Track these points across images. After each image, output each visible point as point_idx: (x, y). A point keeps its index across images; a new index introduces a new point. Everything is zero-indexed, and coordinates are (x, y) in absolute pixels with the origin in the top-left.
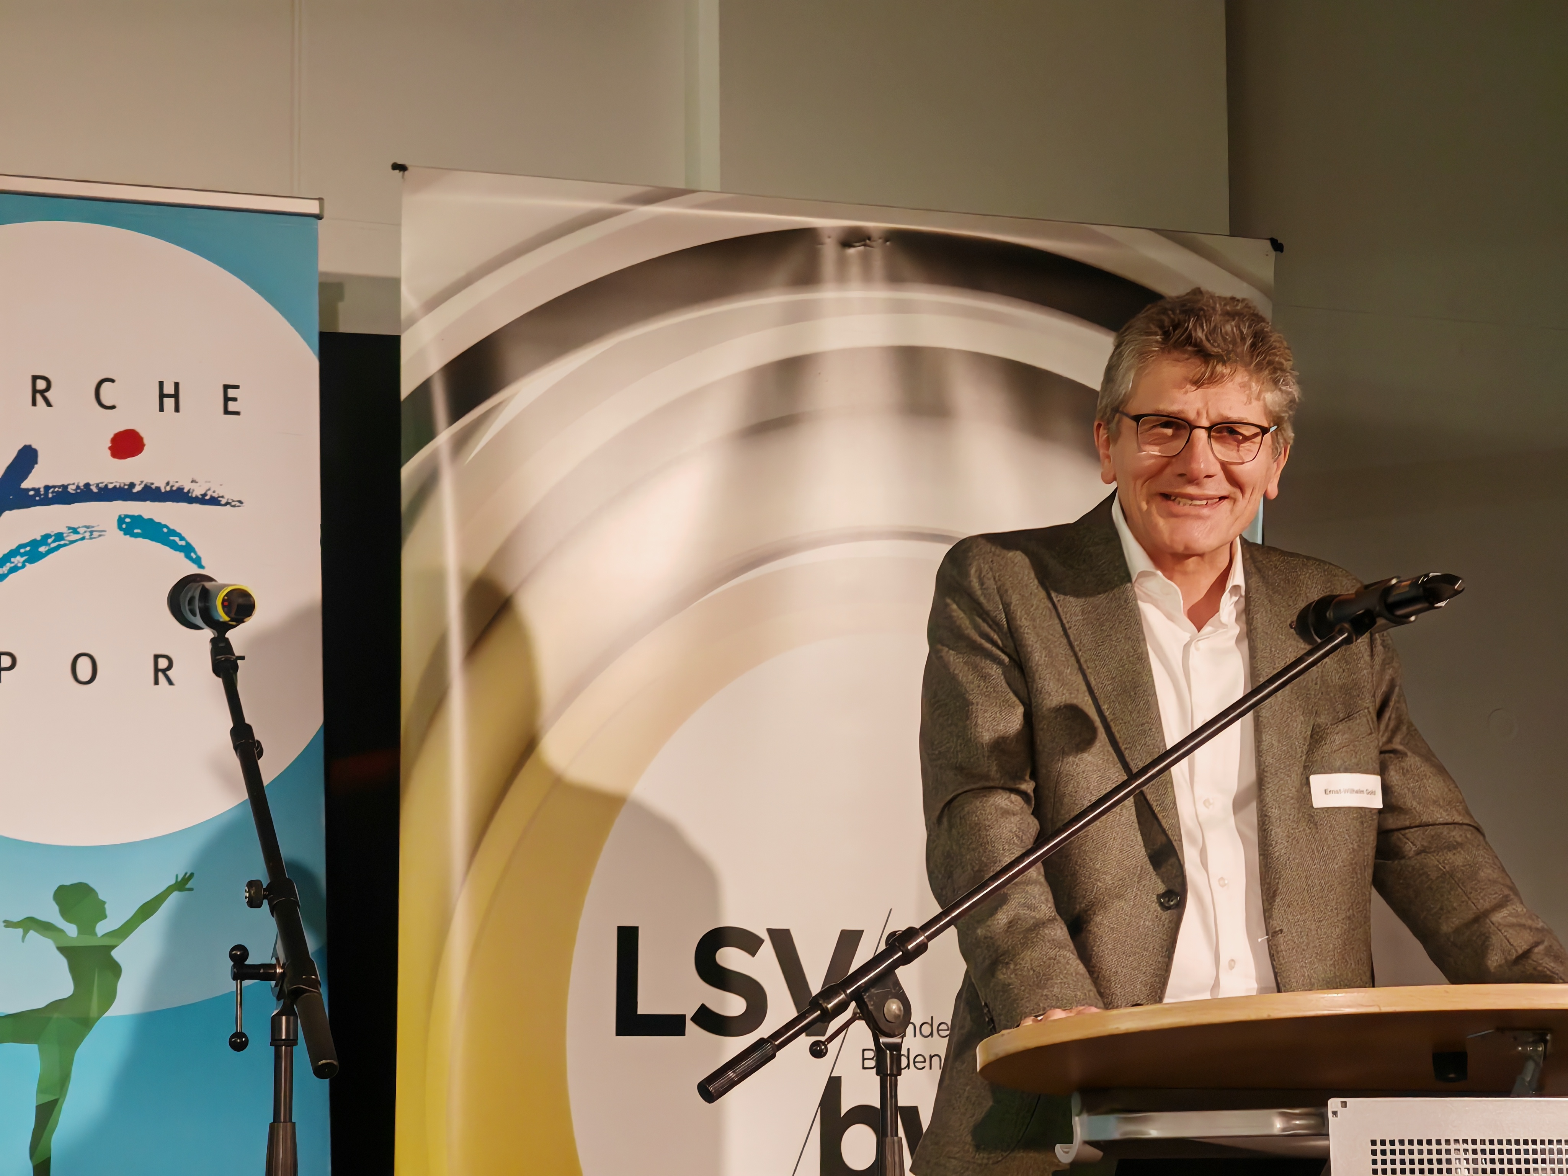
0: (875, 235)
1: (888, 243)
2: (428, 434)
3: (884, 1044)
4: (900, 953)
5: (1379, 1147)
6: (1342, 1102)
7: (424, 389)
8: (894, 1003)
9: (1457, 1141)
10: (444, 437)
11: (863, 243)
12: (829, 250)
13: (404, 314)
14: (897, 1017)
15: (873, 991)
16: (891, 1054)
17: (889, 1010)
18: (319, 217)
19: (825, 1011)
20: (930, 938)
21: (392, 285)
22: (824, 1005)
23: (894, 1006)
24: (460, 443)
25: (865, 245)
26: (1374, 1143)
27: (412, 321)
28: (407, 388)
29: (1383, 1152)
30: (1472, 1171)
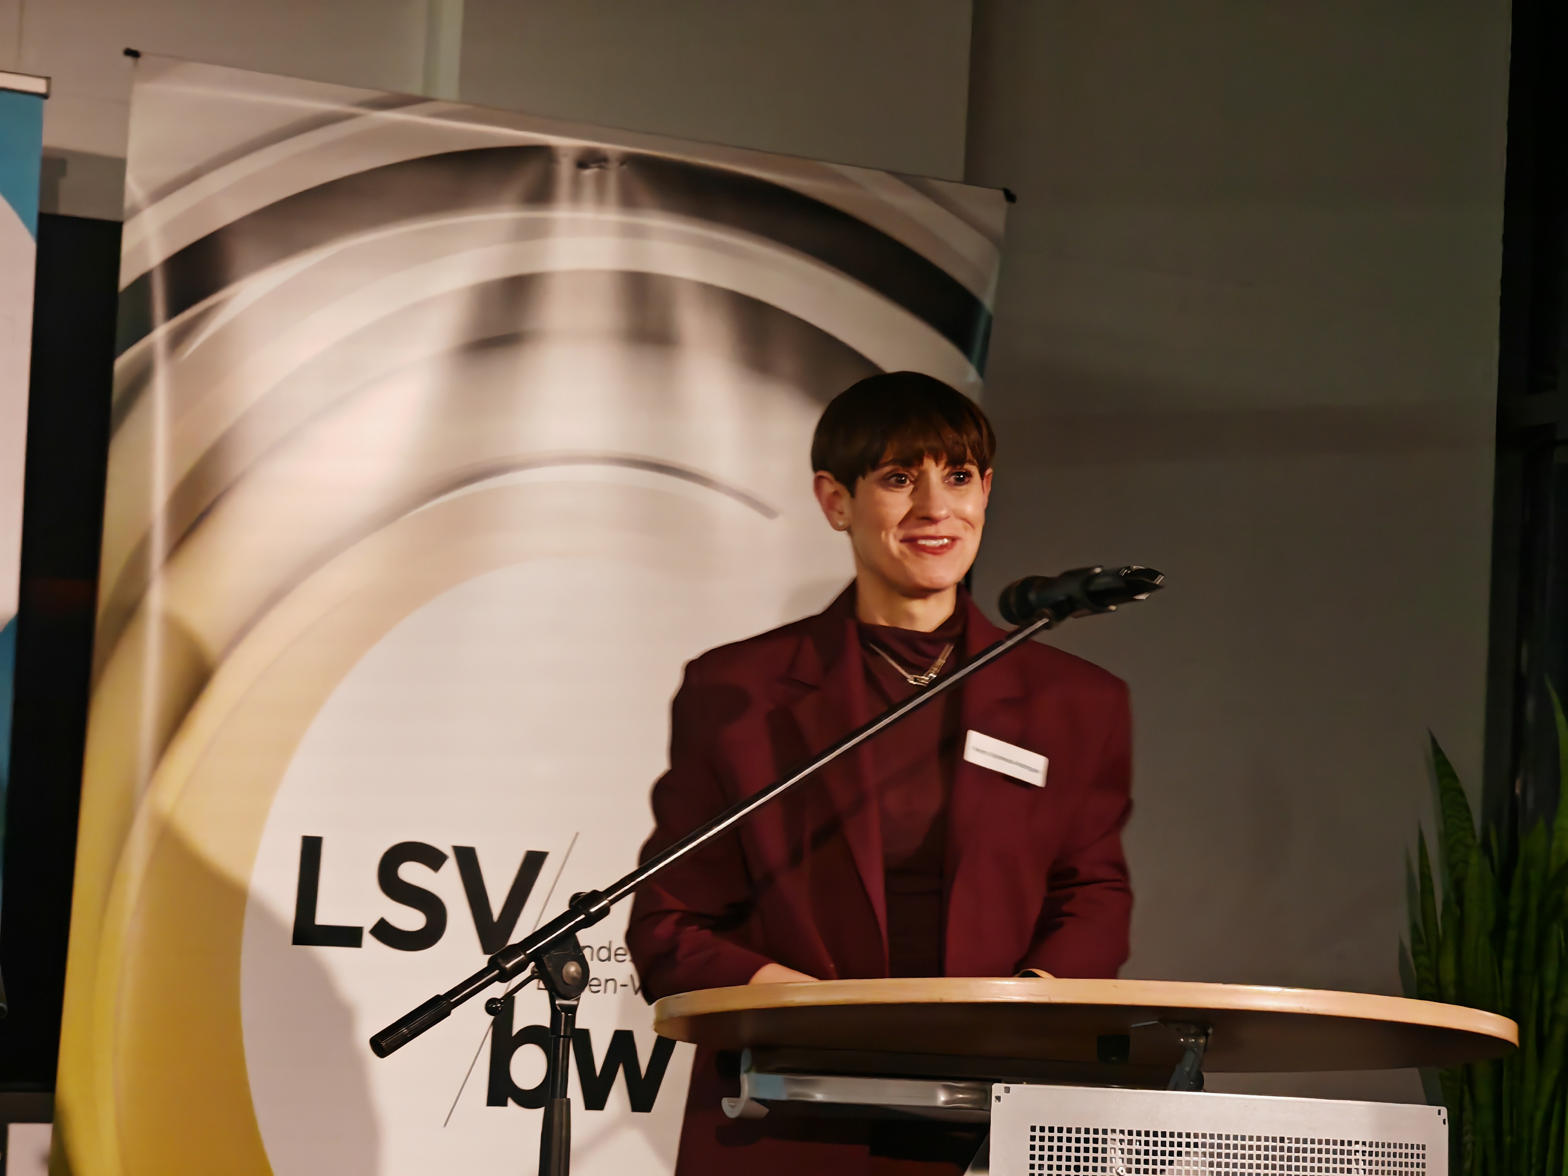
0: (612, 158)
1: (624, 165)
2: (145, 328)
3: (560, 1005)
4: (583, 916)
5: (1038, 1133)
6: (1005, 1088)
7: (144, 281)
8: (572, 965)
9: (1114, 1131)
10: (161, 333)
11: (599, 164)
12: (565, 170)
13: (128, 201)
14: (574, 979)
15: (554, 953)
16: (566, 1016)
17: (568, 973)
18: (45, 96)
19: (503, 971)
20: (613, 902)
21: (119, 165)
22: (503, 965)
23: (572, 968)
24: (177, 340)
25: (600, 167)
26: (1033, 1129)
27: (136, 211)
28: (127, 277)
29: (1042, 1139)
30: (1125, 1161)
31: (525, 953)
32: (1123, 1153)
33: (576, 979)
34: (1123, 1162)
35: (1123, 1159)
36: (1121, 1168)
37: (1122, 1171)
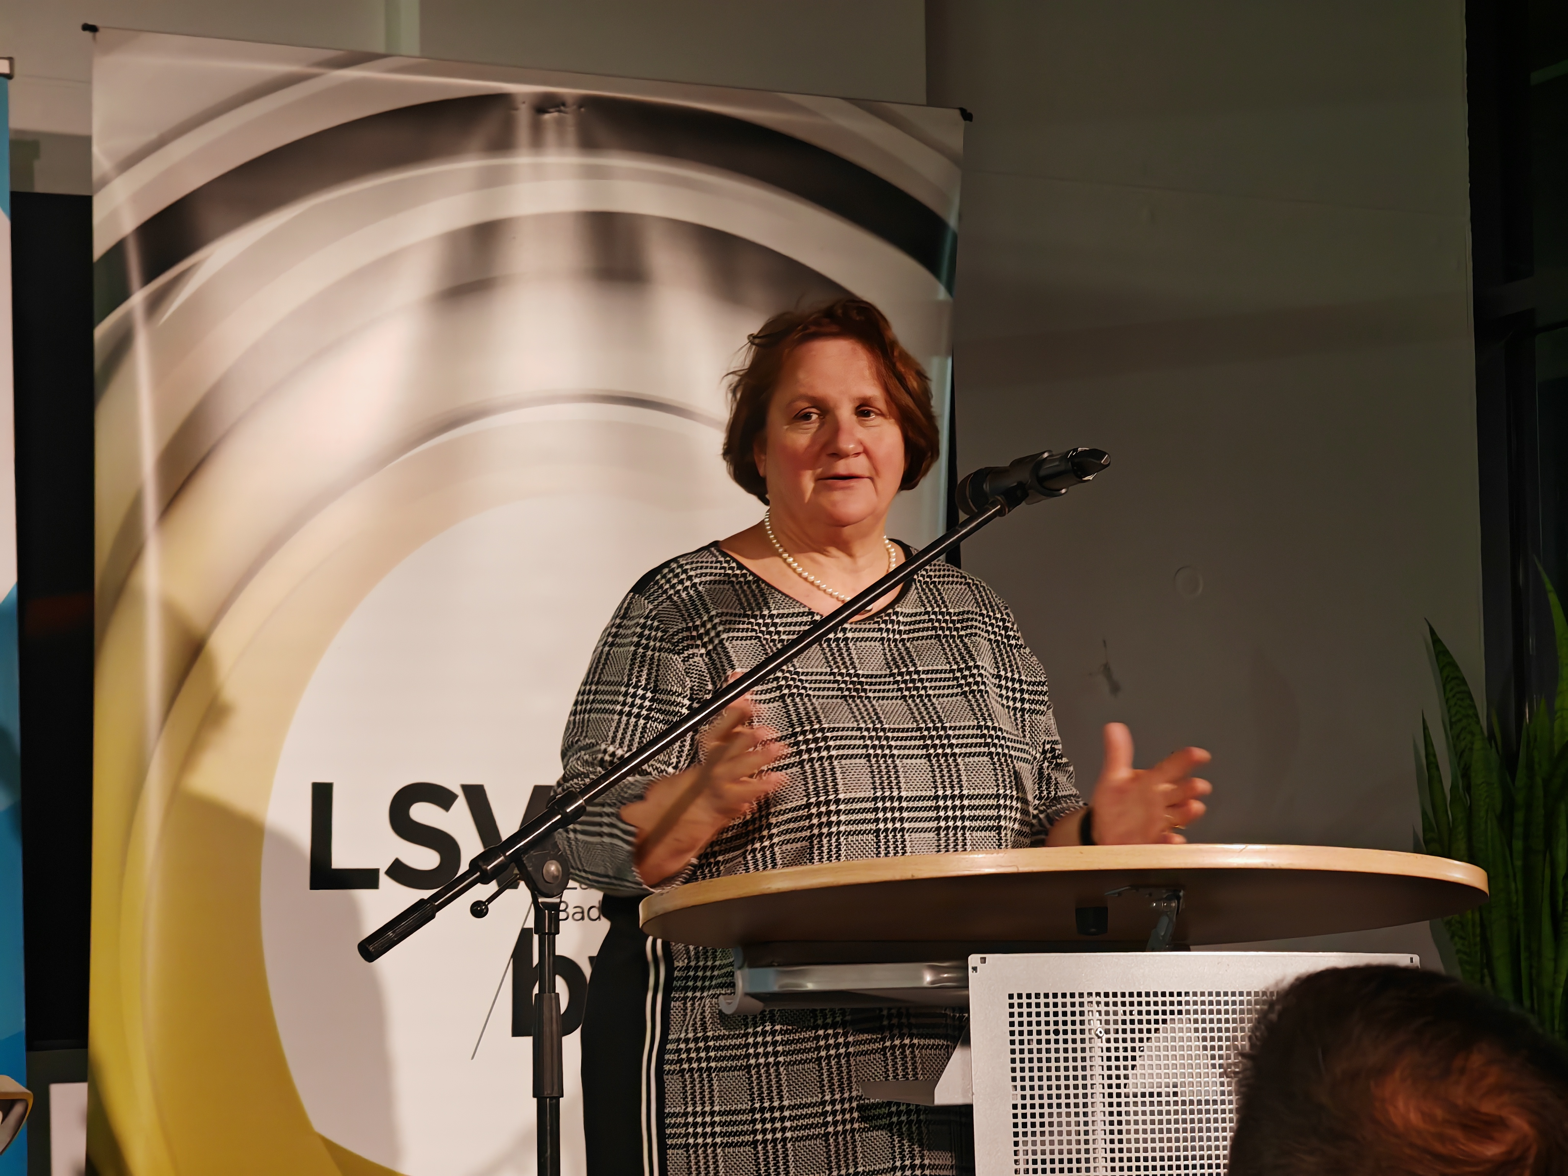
0: (569, 101)
1: (583, 110)
2: (123, 295)
3: (542, 903)
4: (559, 817)
5: (1016, 1001)
6: (981, 958)
7: (118, 250)
8: (552, 864)
9: (1090, 994)
10: (138, 298)
11: (557, 109)
12: (523, 115)
13: (96, 173)
14: (555, 878)
16: (550, 914)
17: (548, 872)
18: (9, 77)
19: (484, 873)
21: (86, 142)
22: (483, 867)
23: (552, 867)
24: (155, 304)
25: (560, 111)
26: (1011, 996)
27: (104, 182)
28: (101, 246)
29: (1020, 1005)
30: (1103, 1022)
31: (504, 854)
32: (1100, 1015)
33: (557, 877)
34: (1101, 1024)
35: (1101, 1021)
36: (1099, 1030)
37: (1101, 1032)
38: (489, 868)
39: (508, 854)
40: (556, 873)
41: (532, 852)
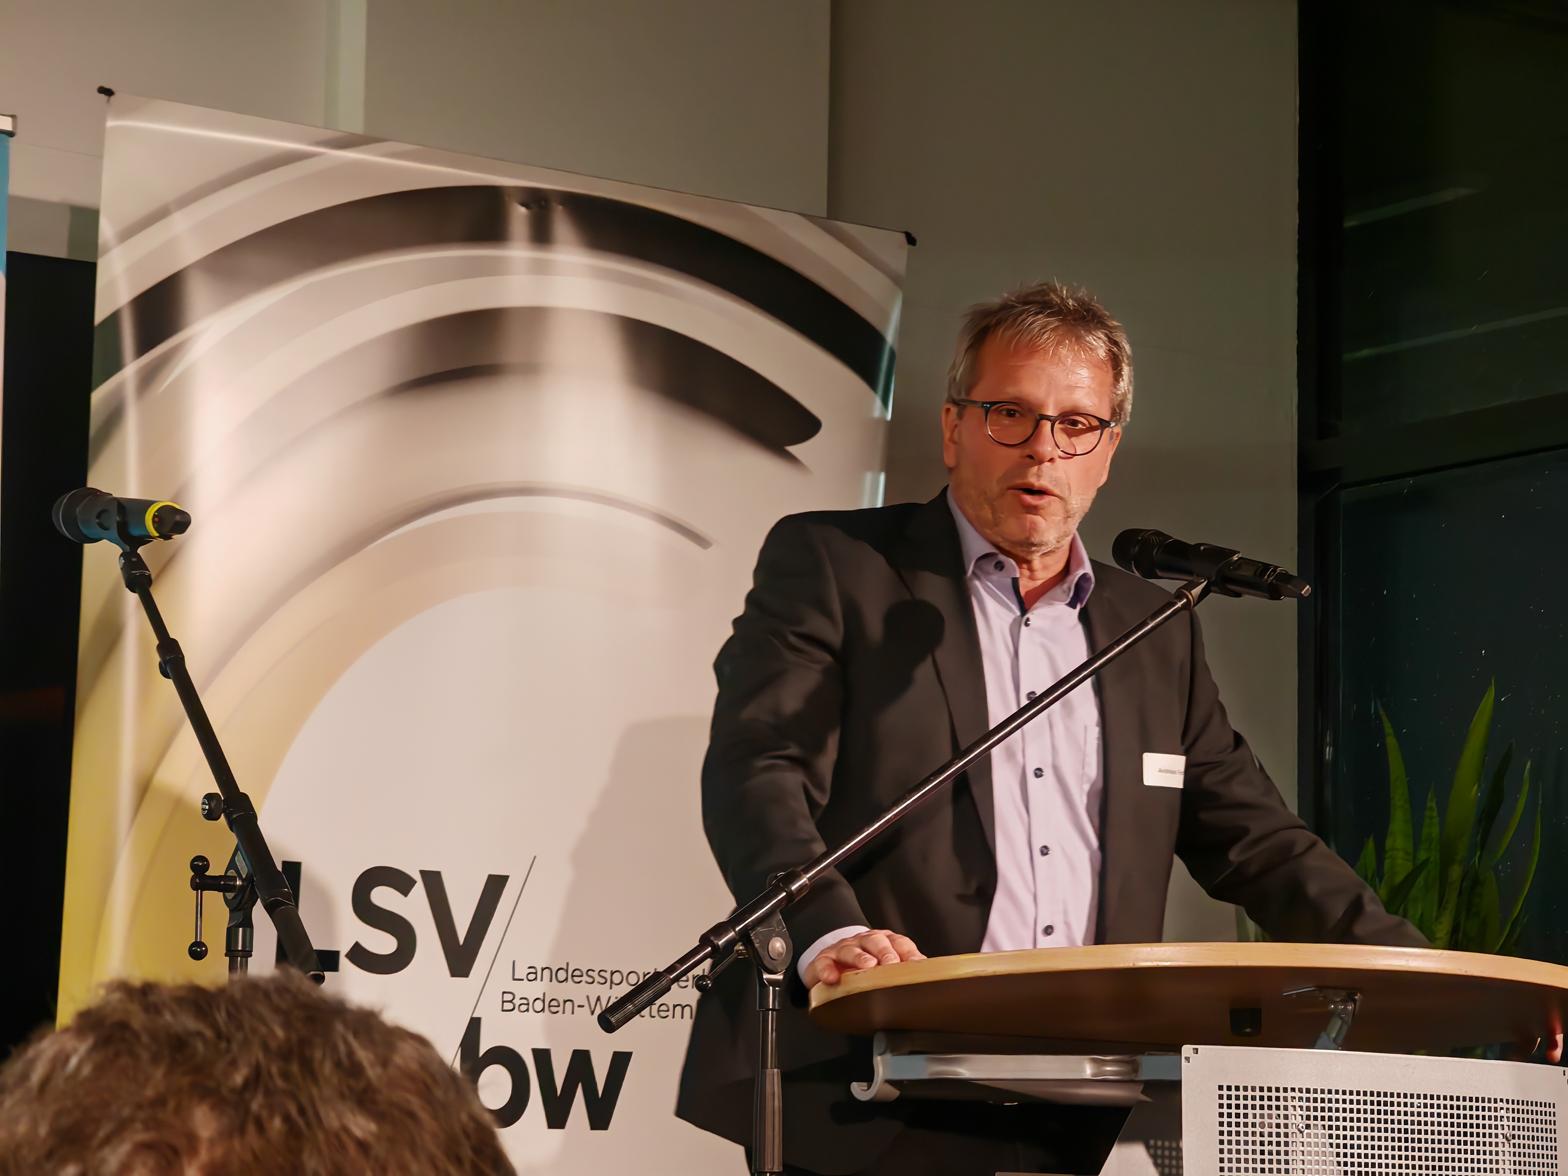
3: (768, 980)
4: (784, 894)
5: (1225, 1092)
6: (1194, 1049)
7: (115, 318)
8: (777, 941)
9: (1293, 1090)
14: (780, 954)
16: (774, 990)
17: (775, 949)
19: (715, 948)
22: (715, 942)
23: (778, 945)
26: (1221, 1088)
29: (1229, 1097)
30: (1304, 1118)
31: (734, 930)
32: (1302, 1110)
33: (782, 954)
34: (1302, 1119)
35: (1302, 1116)
36: (1301, 1125)
37: (1302, 1127)
38: (720, 943)
39: (737, 929)
40: (781, 950)
41: (759, 928)
